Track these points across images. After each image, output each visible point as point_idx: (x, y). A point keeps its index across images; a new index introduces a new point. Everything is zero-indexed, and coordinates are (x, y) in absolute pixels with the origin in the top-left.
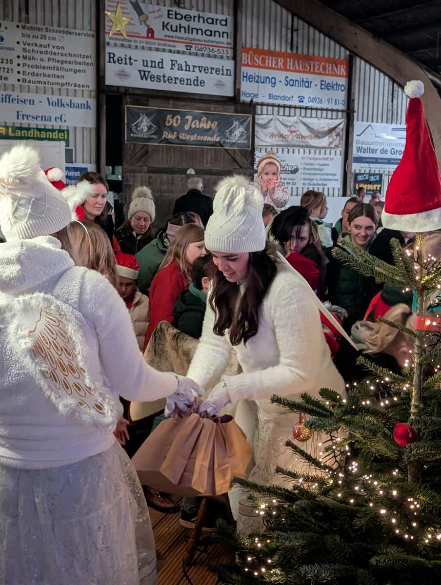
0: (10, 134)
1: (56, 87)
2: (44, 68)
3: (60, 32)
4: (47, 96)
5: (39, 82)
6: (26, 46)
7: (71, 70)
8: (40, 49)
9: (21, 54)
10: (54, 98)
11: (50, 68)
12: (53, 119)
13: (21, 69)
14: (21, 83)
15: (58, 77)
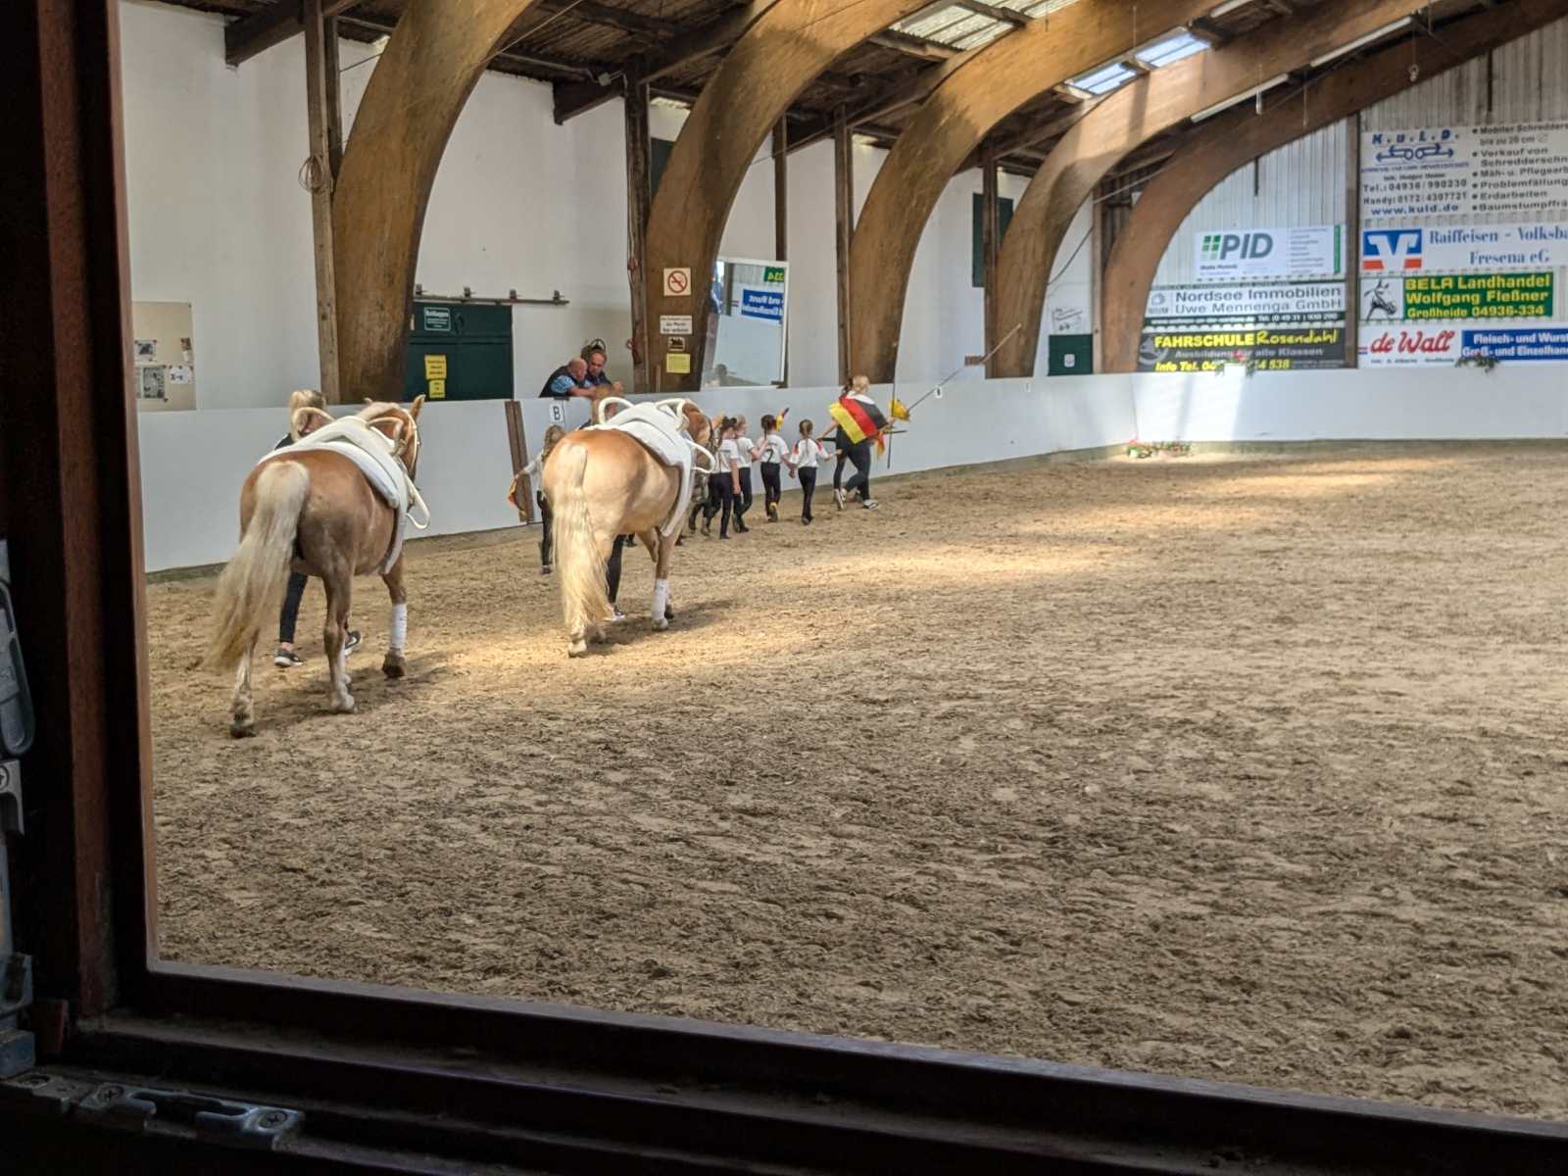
0: (1461, 286)
1: (1534, 210)
2: (1514, 184)
3: (1540, 128)
4: (1517, 225)
5: (1507, 206)
6: (1488, 158)
7: (1557, 182)
8: (1507, 158)
9: (1480, 169)
10: (1530, 228)
11: (1523, 183)
12: (1528, 258)
13: (1479, 191)
14: (1478, 211)
15: (1536, 194)
